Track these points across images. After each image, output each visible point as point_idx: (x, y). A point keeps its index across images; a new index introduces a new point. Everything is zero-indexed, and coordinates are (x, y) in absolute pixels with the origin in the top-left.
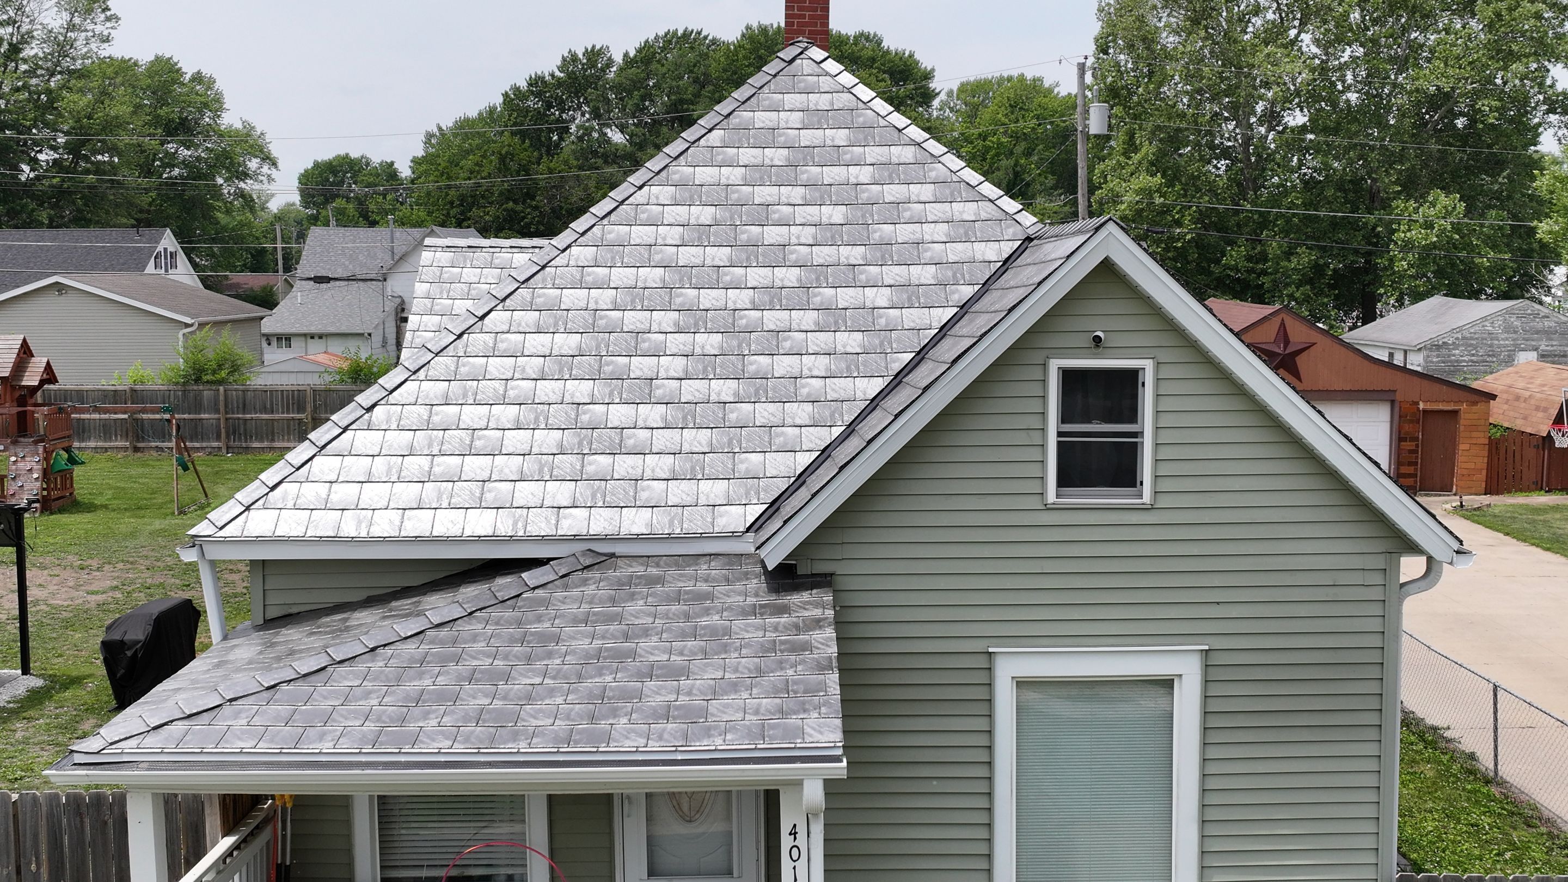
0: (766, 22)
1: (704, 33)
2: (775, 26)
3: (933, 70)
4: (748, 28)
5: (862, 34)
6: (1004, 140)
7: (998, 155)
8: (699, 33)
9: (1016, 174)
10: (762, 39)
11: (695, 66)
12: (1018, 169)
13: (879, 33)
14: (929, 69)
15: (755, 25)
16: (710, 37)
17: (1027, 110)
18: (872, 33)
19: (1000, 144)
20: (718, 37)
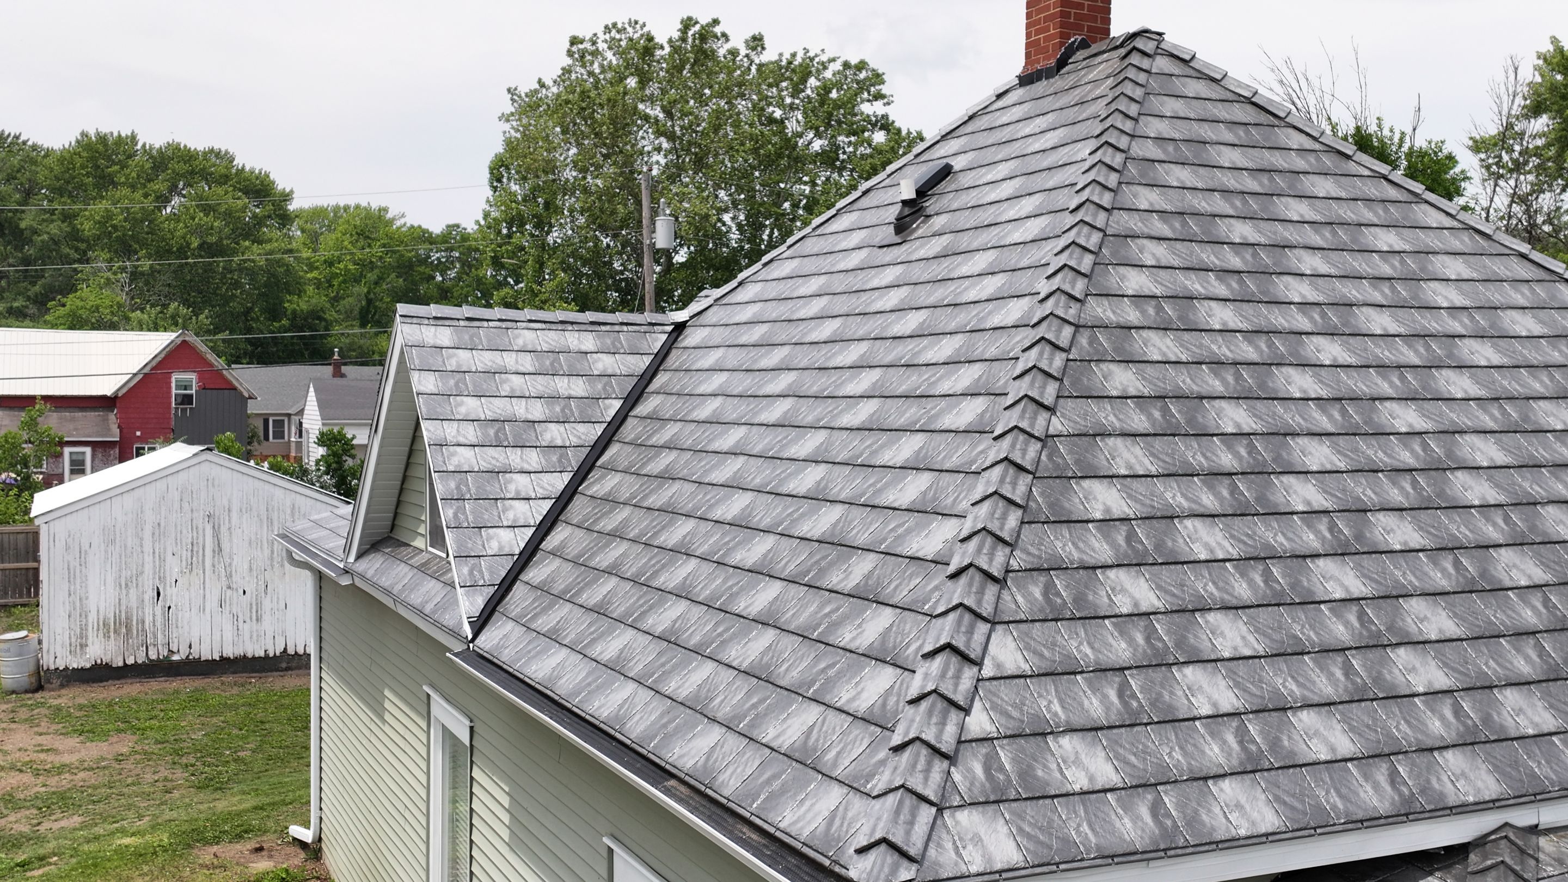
0: (104, 130)
1: (22, 138)
2: (115, 134)
3: (292, 192)
4: (84, 134)
5: (212, 151)
6: (351, 267)
7: (344, 282)
8: (17, 137)
9: (369, 302)
10: (101, 148)
11: (18, 171)
12: (372, 296)
13: (231, 151)
14: (287, 190)
15: (92, 133)
16: (30, 143)
17: (373, 239)
18: (223, 150)
19: (347, 270)
20: (40, 143)
